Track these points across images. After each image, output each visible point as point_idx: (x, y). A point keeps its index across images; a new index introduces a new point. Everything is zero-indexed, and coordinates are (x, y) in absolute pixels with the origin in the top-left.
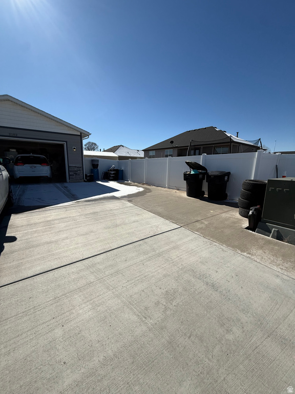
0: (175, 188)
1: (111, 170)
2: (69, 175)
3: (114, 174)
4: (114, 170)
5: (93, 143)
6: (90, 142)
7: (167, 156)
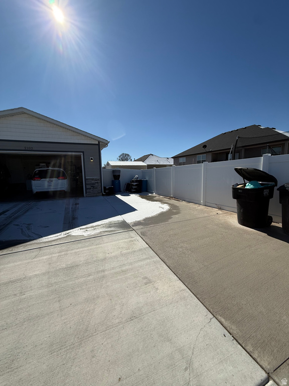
0: (215, 206)
1: (133, 182)
2: (86, 189)
3: (136, 185)
4: (136, 181)
5: (126, 154)
6: (124, 154)
7: (199, 162)
